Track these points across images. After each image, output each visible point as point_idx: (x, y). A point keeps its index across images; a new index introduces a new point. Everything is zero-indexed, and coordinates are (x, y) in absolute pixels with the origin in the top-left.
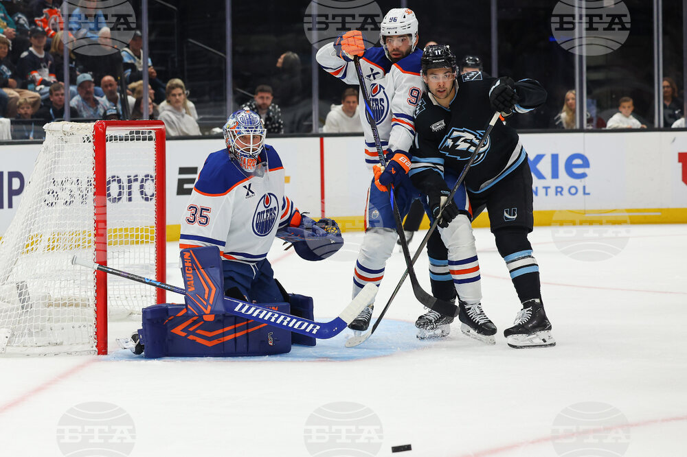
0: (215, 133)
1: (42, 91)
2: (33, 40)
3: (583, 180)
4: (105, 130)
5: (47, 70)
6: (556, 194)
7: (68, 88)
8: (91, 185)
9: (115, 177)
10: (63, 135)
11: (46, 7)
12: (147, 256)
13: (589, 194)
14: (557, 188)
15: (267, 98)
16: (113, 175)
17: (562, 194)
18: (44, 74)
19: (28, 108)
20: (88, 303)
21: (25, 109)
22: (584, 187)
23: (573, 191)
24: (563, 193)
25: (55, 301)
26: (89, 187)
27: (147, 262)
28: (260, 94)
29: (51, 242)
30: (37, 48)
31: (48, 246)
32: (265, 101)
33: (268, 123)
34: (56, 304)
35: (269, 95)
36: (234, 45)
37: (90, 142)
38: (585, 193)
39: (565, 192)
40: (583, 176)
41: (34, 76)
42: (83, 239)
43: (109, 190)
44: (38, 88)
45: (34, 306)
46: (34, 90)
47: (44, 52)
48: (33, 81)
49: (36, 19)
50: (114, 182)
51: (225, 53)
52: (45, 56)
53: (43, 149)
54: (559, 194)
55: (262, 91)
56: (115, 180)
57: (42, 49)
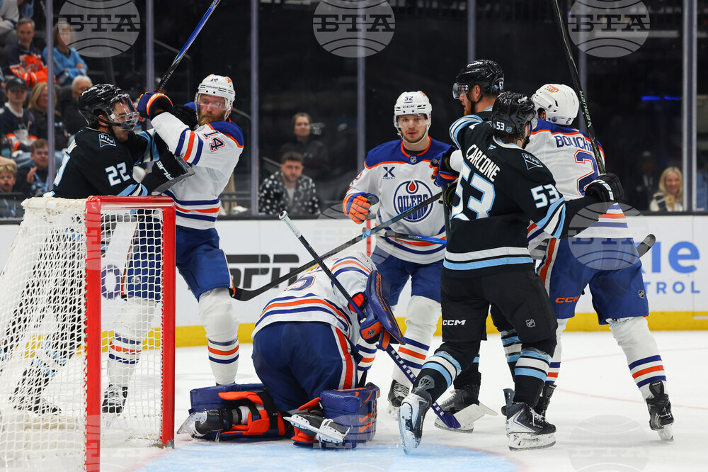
0: (236, 213)
1: (20, 158)
2: (10, 94)
3: (691, 274)
4: (99, 209)
5: (26, 132)
6: (658, 292)
7: (53, 155)
8: (81, 277)
9: (111, 266)
10: (46, 214)
11: (23, 53)
12: (151, 365)
13: (698, 292)
14: (658, 284)
15: (297, 168)
16: (111, 264)
17: (664, 292)
18: (23, 137)
19: (9, 177)
20: (75, 425)
21: (6, 179)
22: (693, 284)
23: (679, 288)
24: (666, 290)
25: (35, 422)
26: (79, 279)
27: (151, 372)
28: (289, 163)
29: (30, 346)
30: (14, 104)
31: (27, 353)
32: (294, 171)
33: (296, 199)
34: (34, 426)
35: (298, 164)
36: (261, 103)
37: (80, 222)
38: (693, 291)
39: (669, 289)
40: (691, 269)
41: (11, 140)
42: (71, 344)
43: (103, 283)
44: (15, 154)
45: (7, 428)
46: (10, 157)
47: (22, 110)
48: (9, 146)
49: (11, 67)
50: (110, 273)
51: (250, 114)
52: (24, 115)
53: (21, 232)
54: (661, 292)
55: (292, 159)
56: (111, 270)
57: (21, 105)
